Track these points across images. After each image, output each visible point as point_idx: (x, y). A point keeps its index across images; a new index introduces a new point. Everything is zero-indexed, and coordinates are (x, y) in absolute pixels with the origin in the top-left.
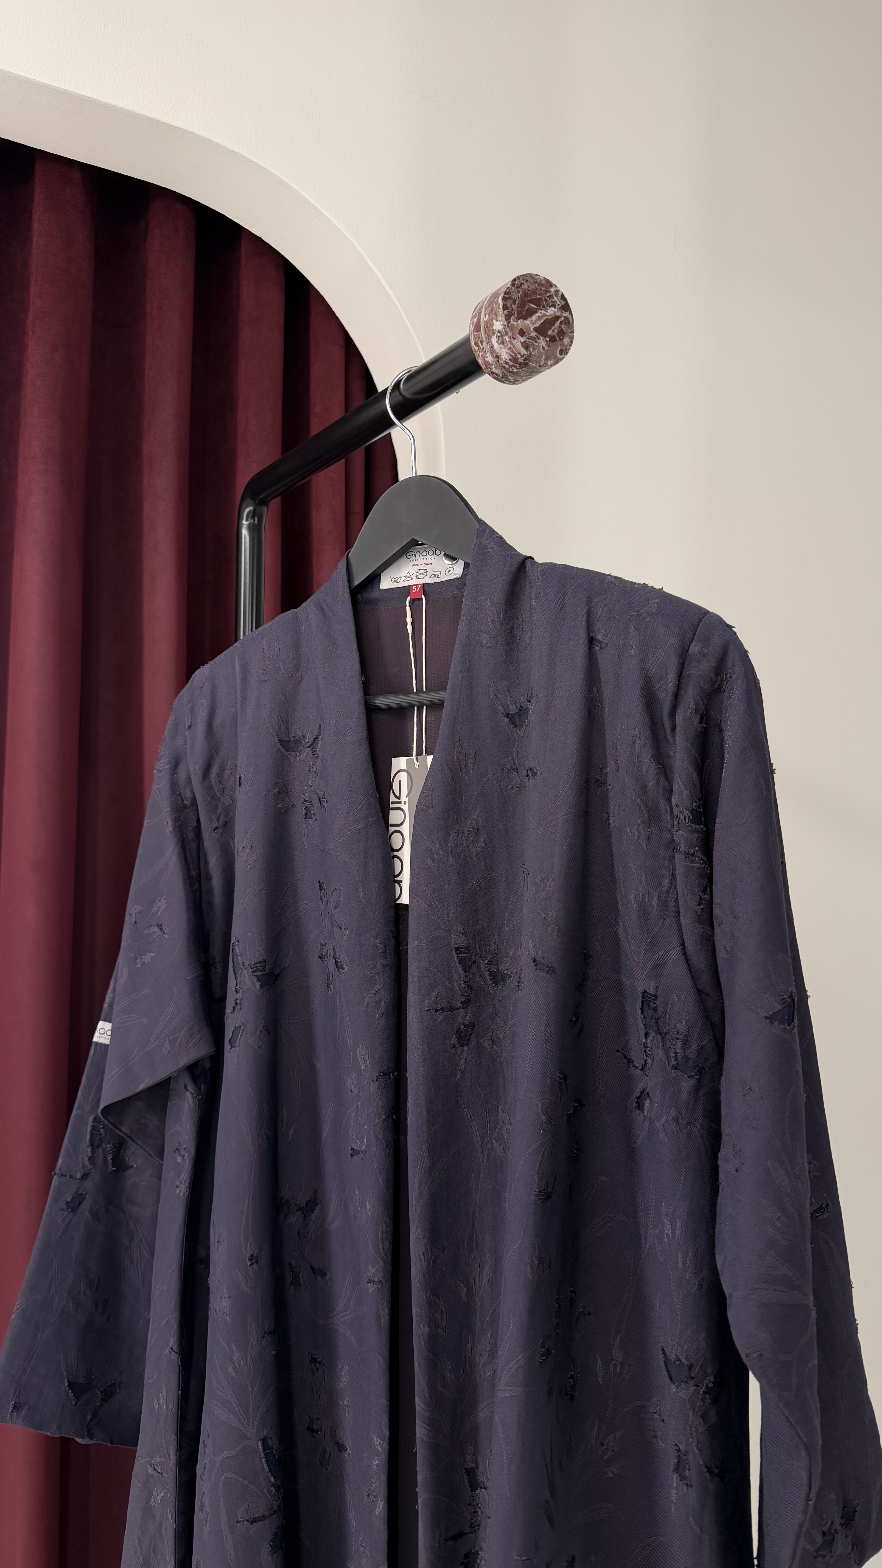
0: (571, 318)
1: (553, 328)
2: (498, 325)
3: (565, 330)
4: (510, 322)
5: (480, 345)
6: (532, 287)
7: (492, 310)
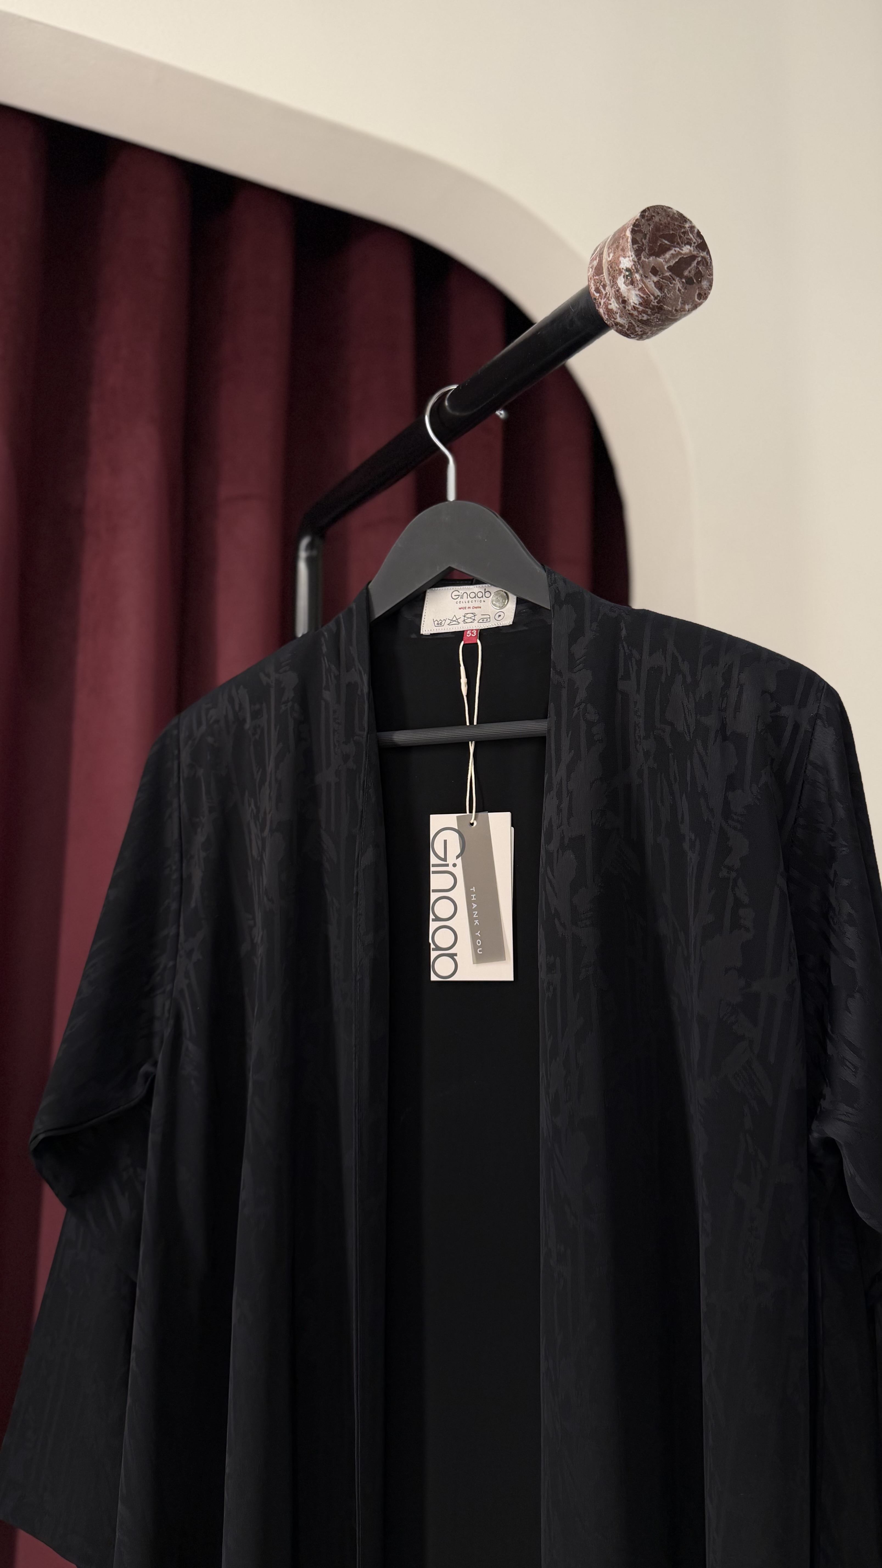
0: (709, 258)
1: (689, 268)
2: (626, 262)
3: (703, 272)
4: (641, 258)
5: (602, 290)
6: (664, 221)
7: (617, 247)
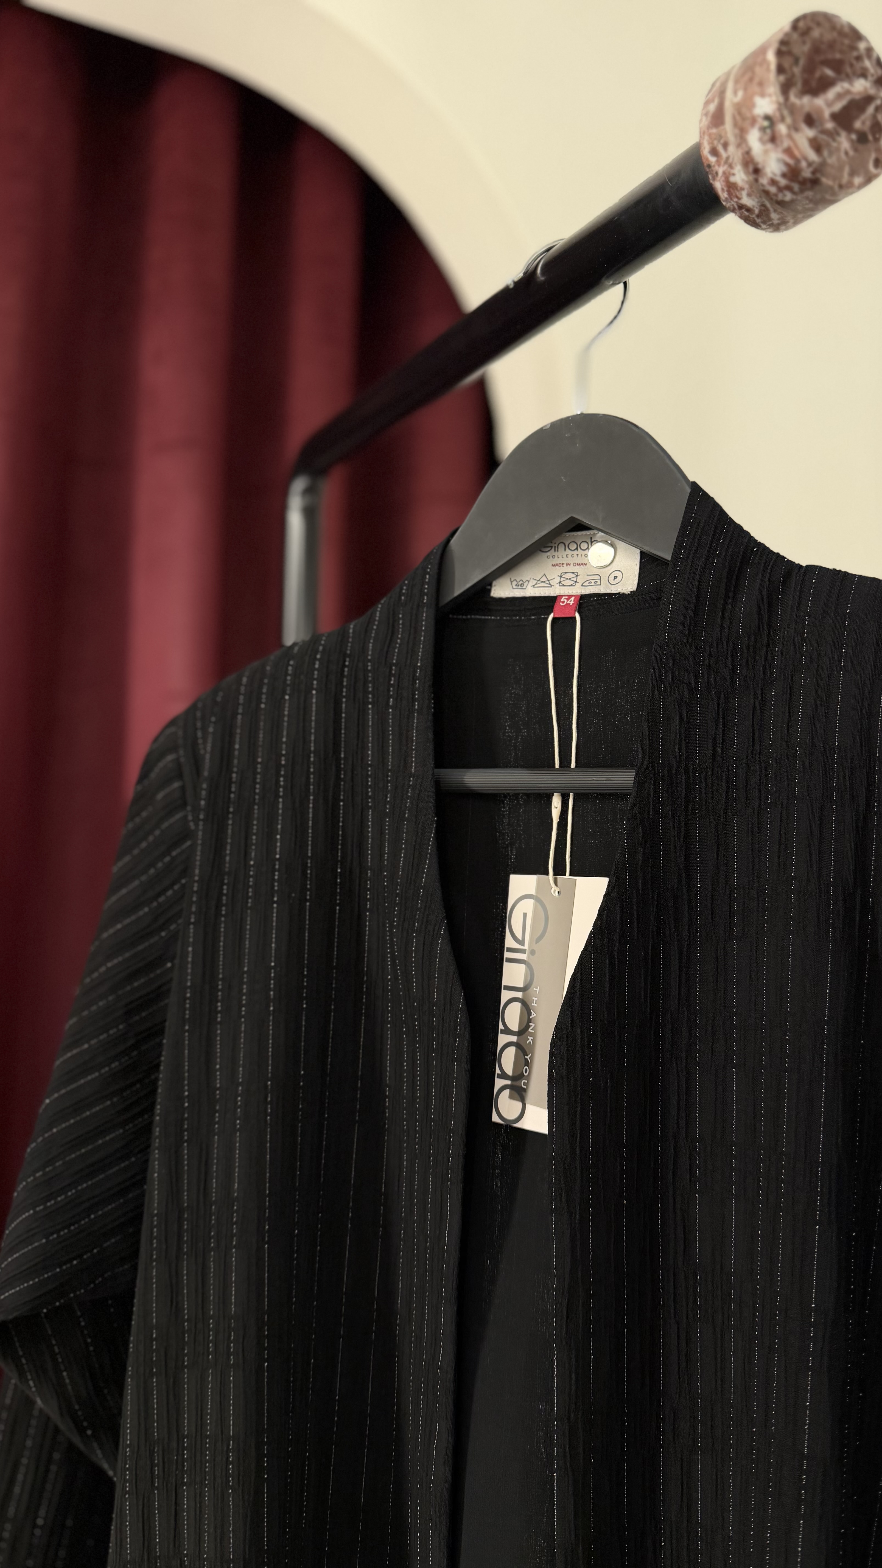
1: (863, 117)
2: (765, 105)
4: (789, 97)
5: (722, 151)
6: (827, 39)
7: (751, 80)
